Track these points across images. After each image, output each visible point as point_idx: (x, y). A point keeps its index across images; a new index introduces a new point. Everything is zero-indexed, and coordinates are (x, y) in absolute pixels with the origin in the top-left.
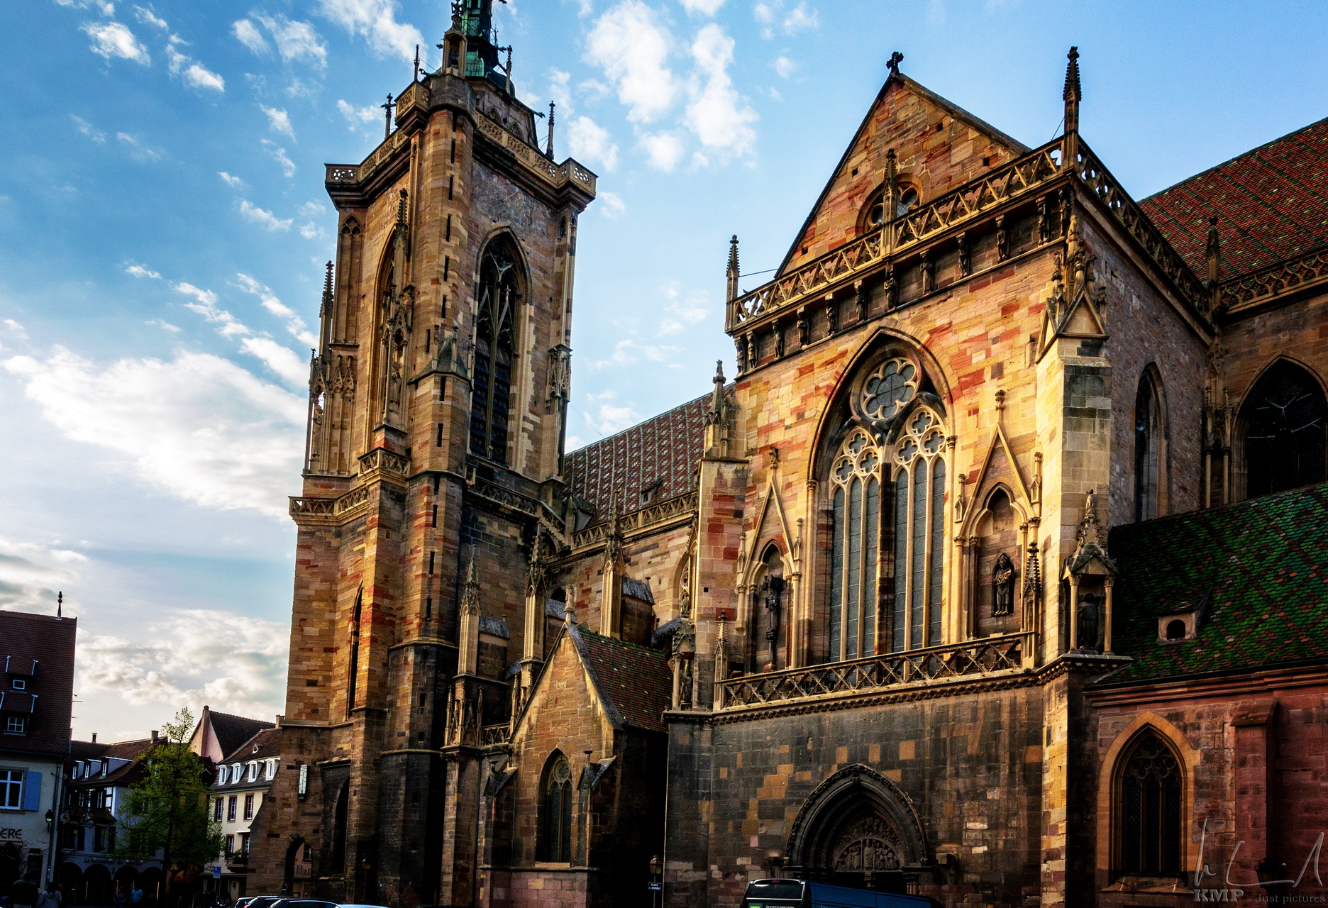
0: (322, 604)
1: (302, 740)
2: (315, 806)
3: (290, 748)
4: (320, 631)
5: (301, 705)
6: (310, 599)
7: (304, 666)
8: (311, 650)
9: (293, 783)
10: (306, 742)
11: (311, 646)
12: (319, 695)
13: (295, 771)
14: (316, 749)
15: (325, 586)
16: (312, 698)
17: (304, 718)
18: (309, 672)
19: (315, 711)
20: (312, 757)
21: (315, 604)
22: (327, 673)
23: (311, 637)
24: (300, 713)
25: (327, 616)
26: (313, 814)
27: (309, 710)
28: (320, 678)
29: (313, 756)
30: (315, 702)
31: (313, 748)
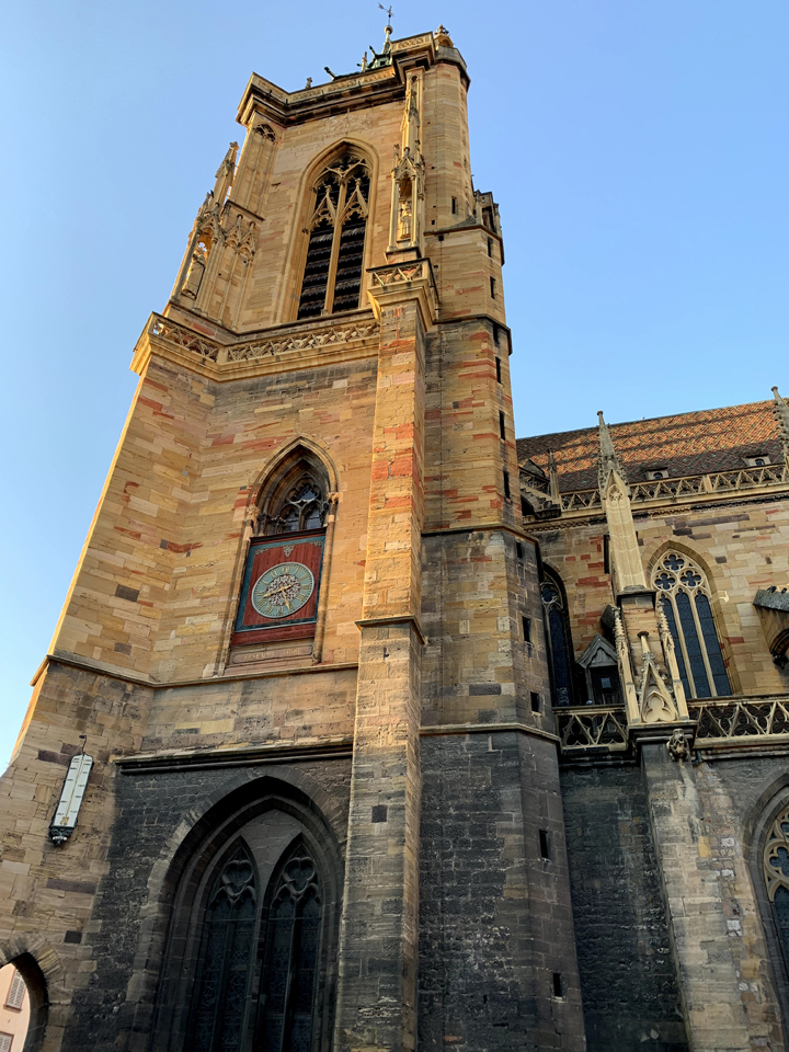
0: (172, 474)
1: (87, 699)
2: (84, 866)
3: (56, 711)
4: (161, 511)
5: (97, 630)
6: (151, 459)
7: (118, 559)
8: (138, 536)
9: (45, 797)
10: (97, 706)
11: (139, 530)
12: (136, 619)
13: (55, 768)
14: (116, 727)
15: (181, 450)
16: (122, 622)
17: (97, 655)
18: (126, 572)
19: (122, 648)
20: (102, 741)
21: (158, 469)
22: (159, 584)
23: (142, 516)
24: (91, 644)
25: (177, 493)
26: (76, 887)
27: (112, 644)
28: (146, 589)
29: (108, 740)
30: (127, 628)
31: (110, 722)
